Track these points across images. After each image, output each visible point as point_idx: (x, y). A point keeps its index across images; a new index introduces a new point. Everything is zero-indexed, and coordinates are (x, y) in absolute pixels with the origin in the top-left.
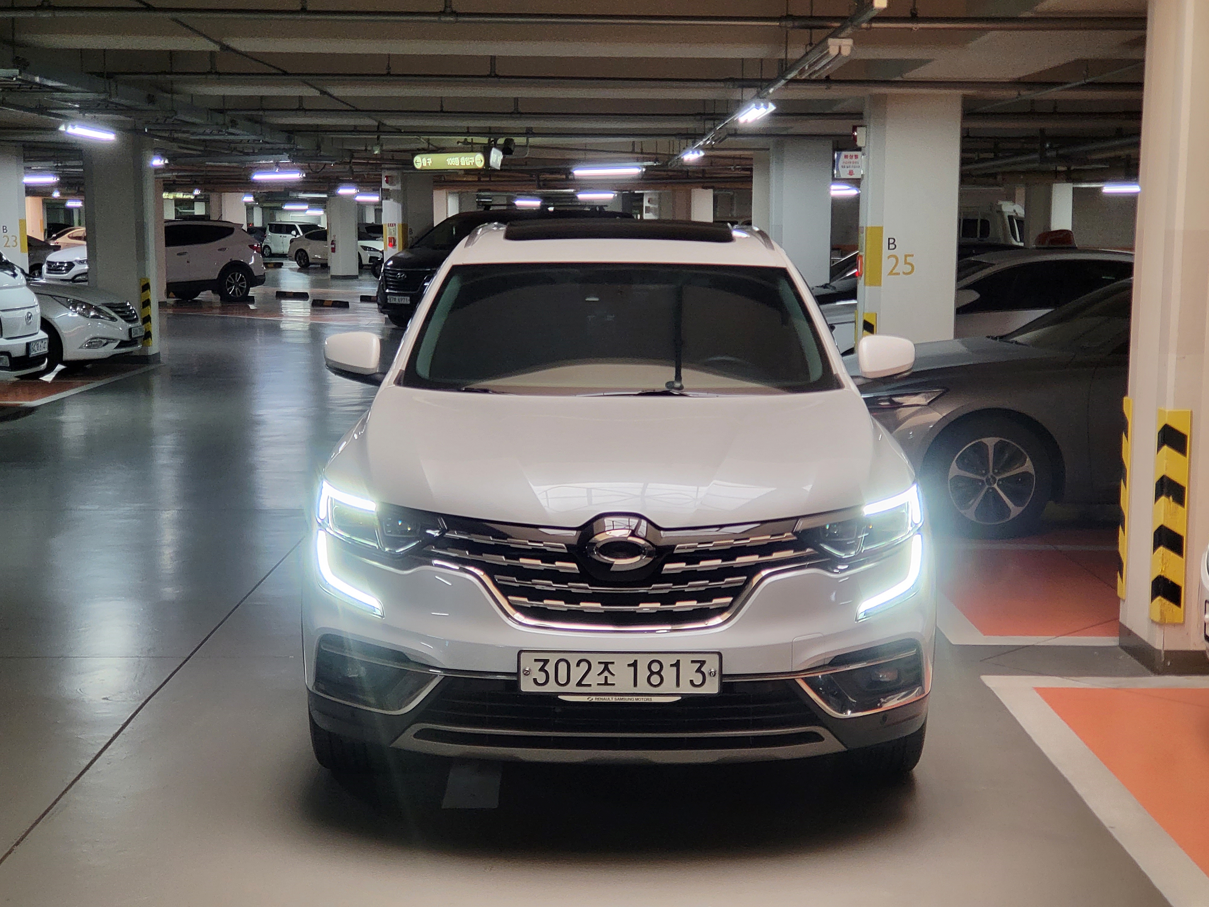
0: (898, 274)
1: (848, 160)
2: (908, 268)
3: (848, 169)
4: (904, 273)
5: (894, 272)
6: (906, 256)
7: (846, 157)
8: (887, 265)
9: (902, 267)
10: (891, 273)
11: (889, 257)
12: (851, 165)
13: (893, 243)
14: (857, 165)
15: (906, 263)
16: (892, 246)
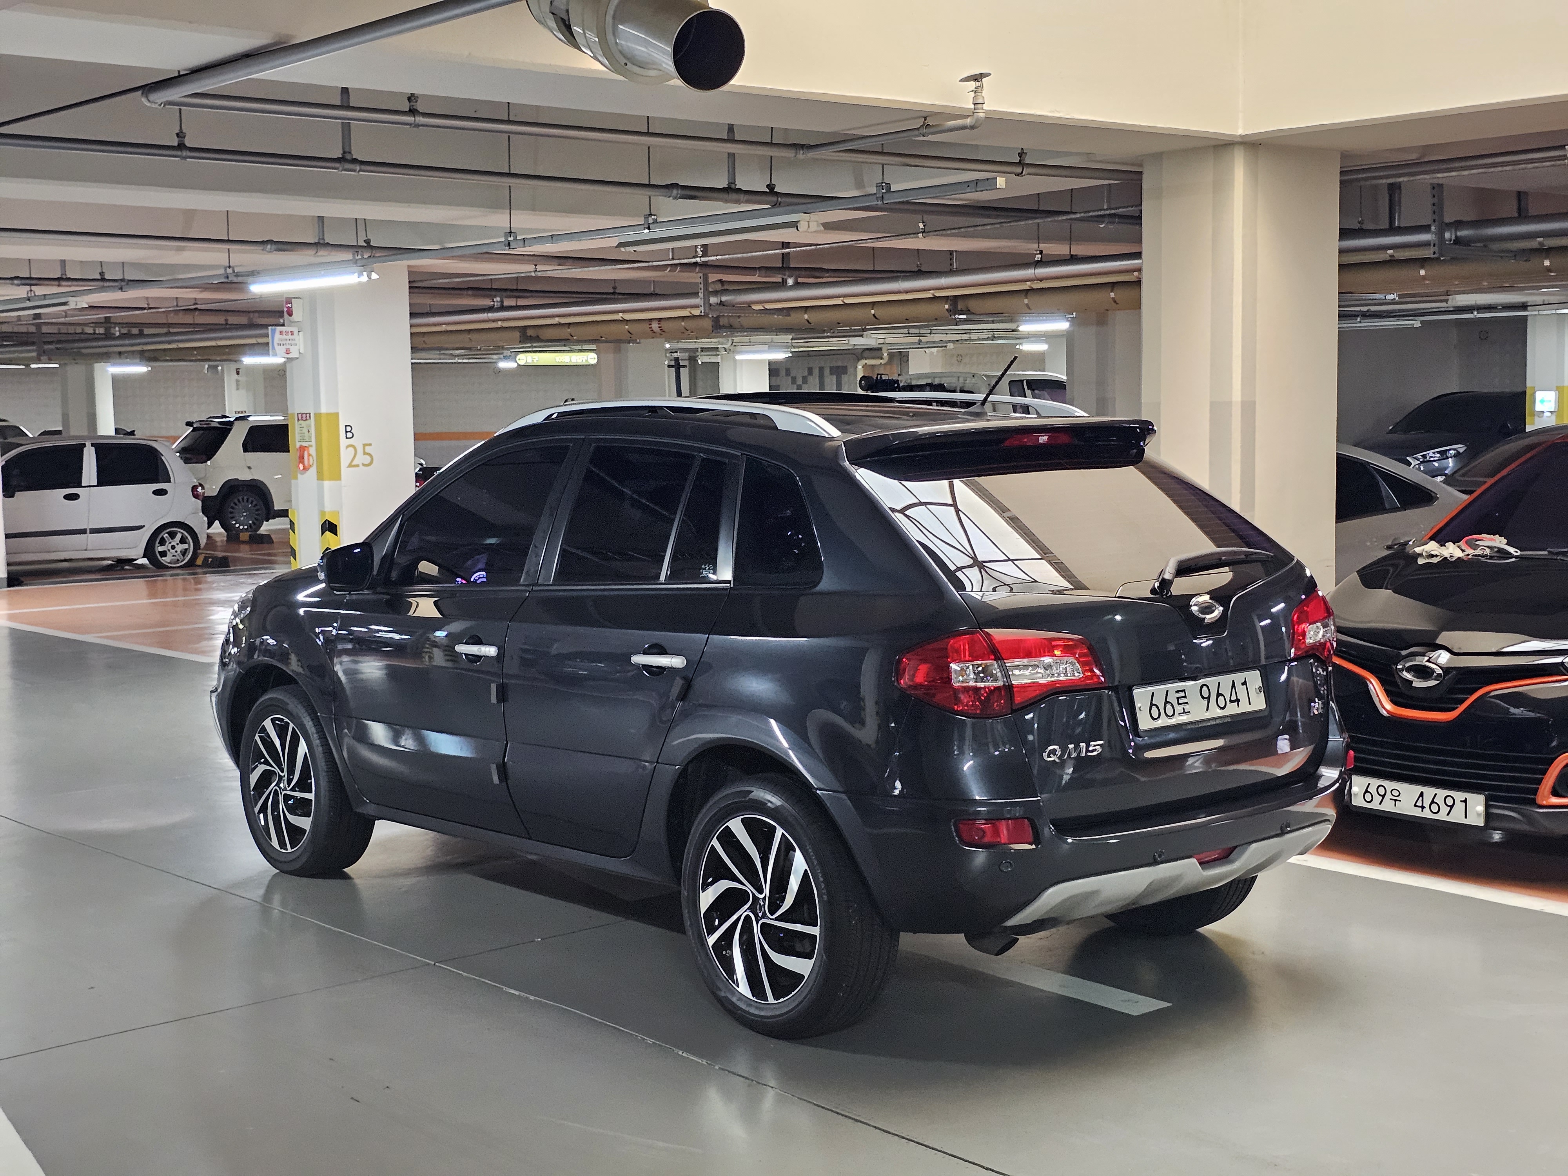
0: (358, 466)
1: (284, 337)
2: (367, 459)
3: (285, 347)
4: (363, 465)
5: (354, 463)
6: (364, 445)
7: (281, 333)
8: (346, 456)
9: (361, 459)
10: (350, 466)
11: (348, 447)
12: (288, 342)
13: (350, 432)
14: (293, 342)
15: (365, 453)
16: (349, 435)
